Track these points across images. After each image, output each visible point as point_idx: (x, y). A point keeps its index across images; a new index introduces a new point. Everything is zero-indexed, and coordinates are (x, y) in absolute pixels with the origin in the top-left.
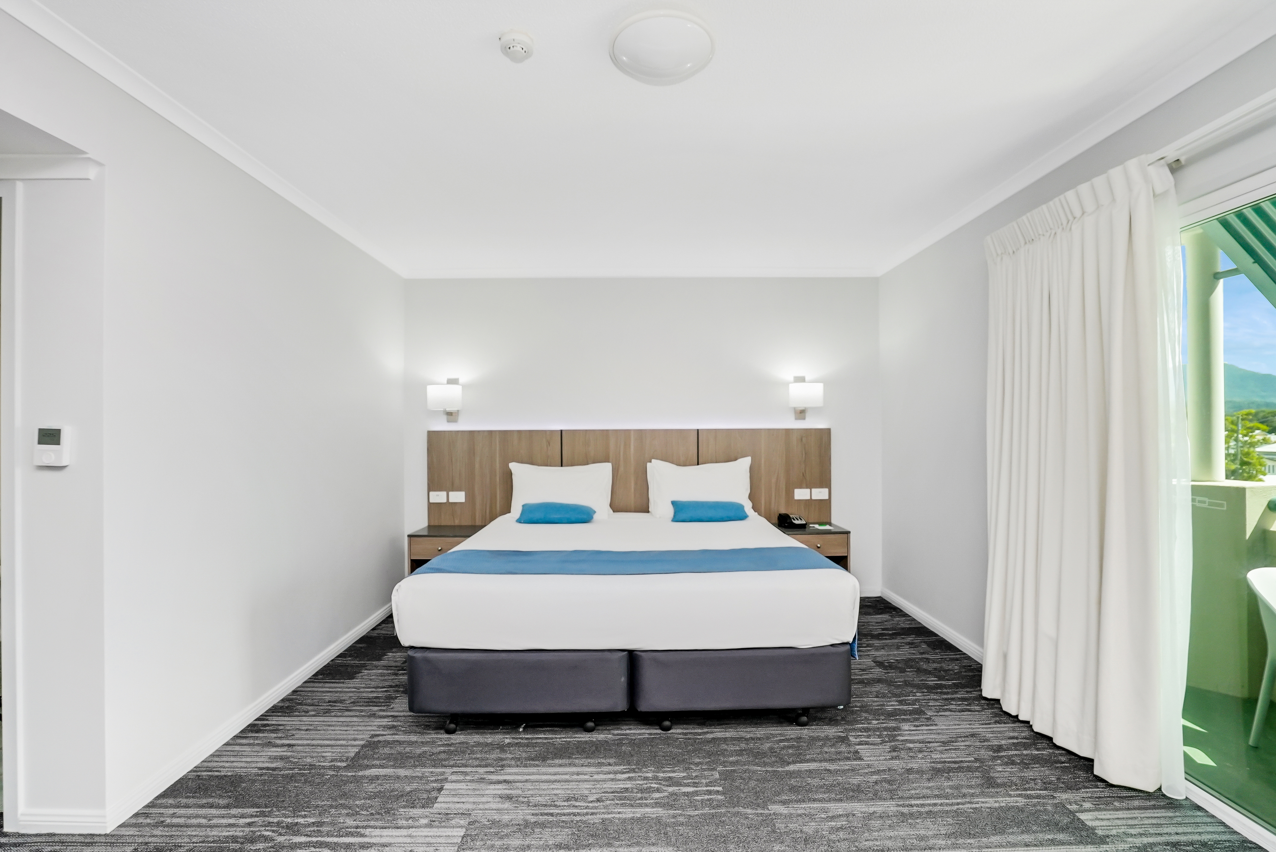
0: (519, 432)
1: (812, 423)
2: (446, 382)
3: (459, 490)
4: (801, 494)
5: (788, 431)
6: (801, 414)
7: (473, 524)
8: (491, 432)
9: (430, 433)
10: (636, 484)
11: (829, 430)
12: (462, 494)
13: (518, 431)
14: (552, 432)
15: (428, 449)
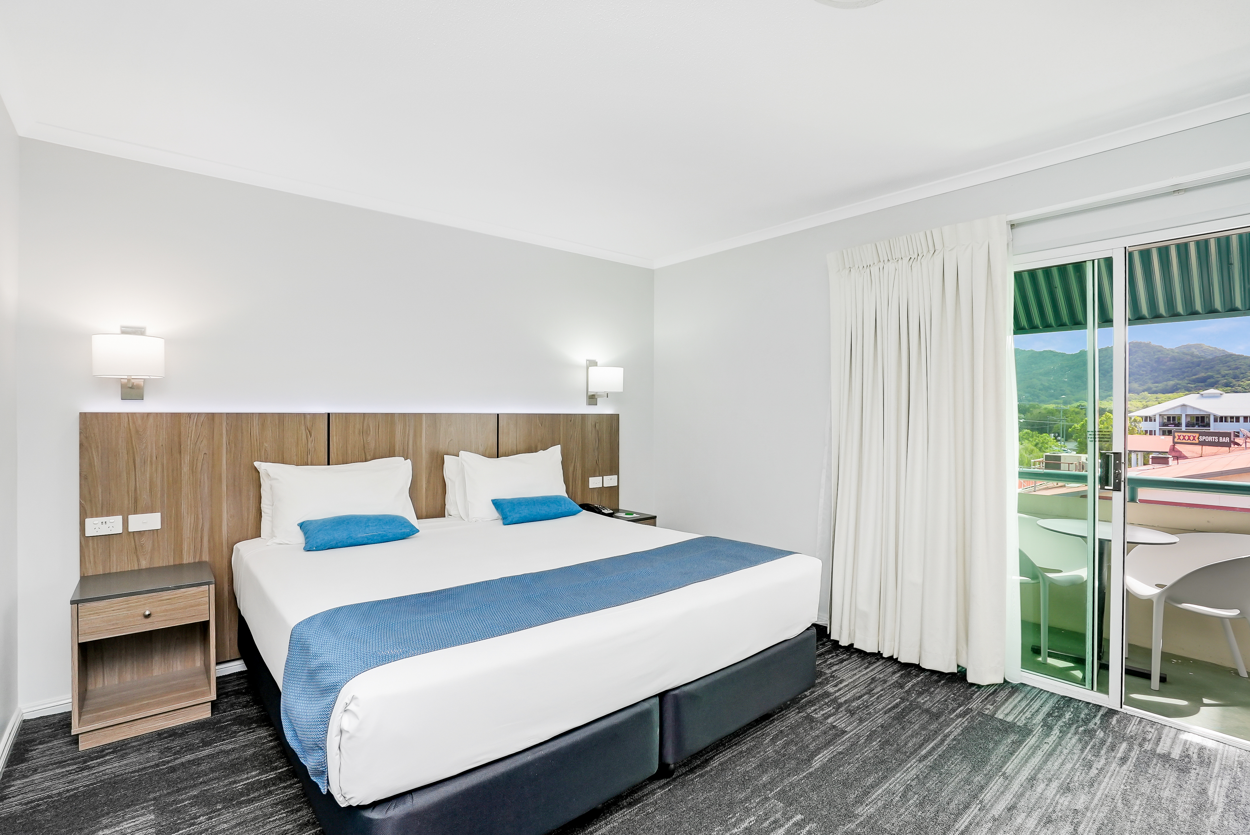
0: (262, 416)
1: (603, 409)
2: (119, 331)
3: (150, 510)
4: (595, 482)
5: (583, 416)
6: (592, 399)
7: (181, 563)
8: (212, 416)
9: (84, 416)
10: (428, 482)
11: (617, 416)
12: (158, 516)
13: (260, 414)
14: (314, 415)
15: (81, 445)
